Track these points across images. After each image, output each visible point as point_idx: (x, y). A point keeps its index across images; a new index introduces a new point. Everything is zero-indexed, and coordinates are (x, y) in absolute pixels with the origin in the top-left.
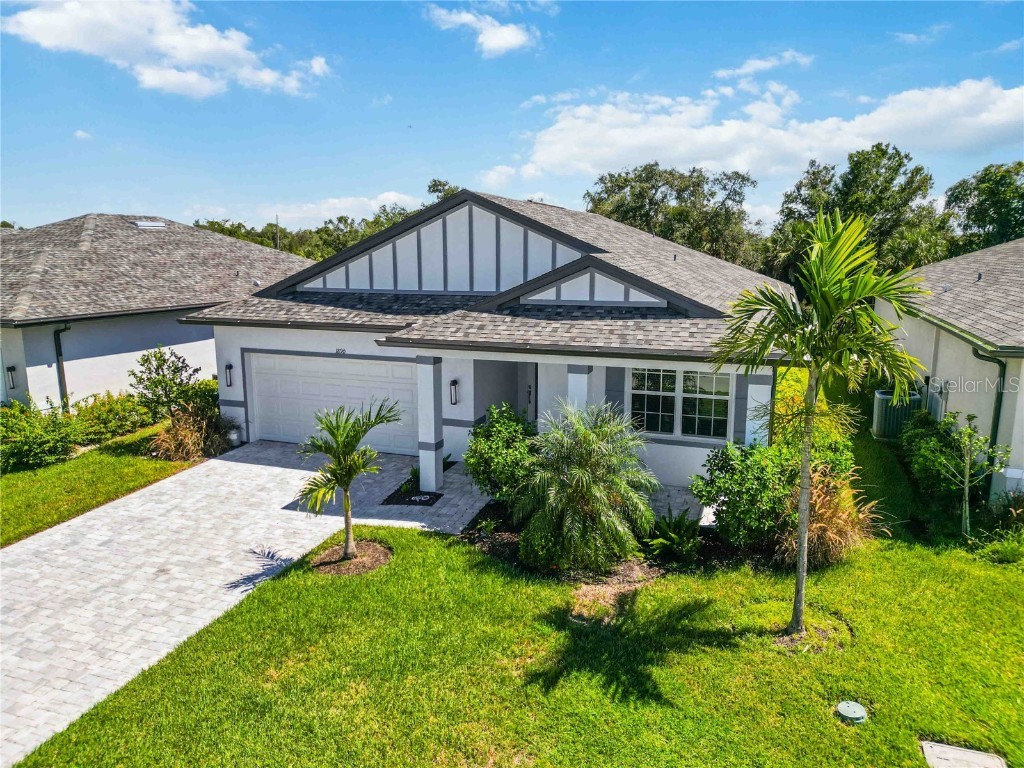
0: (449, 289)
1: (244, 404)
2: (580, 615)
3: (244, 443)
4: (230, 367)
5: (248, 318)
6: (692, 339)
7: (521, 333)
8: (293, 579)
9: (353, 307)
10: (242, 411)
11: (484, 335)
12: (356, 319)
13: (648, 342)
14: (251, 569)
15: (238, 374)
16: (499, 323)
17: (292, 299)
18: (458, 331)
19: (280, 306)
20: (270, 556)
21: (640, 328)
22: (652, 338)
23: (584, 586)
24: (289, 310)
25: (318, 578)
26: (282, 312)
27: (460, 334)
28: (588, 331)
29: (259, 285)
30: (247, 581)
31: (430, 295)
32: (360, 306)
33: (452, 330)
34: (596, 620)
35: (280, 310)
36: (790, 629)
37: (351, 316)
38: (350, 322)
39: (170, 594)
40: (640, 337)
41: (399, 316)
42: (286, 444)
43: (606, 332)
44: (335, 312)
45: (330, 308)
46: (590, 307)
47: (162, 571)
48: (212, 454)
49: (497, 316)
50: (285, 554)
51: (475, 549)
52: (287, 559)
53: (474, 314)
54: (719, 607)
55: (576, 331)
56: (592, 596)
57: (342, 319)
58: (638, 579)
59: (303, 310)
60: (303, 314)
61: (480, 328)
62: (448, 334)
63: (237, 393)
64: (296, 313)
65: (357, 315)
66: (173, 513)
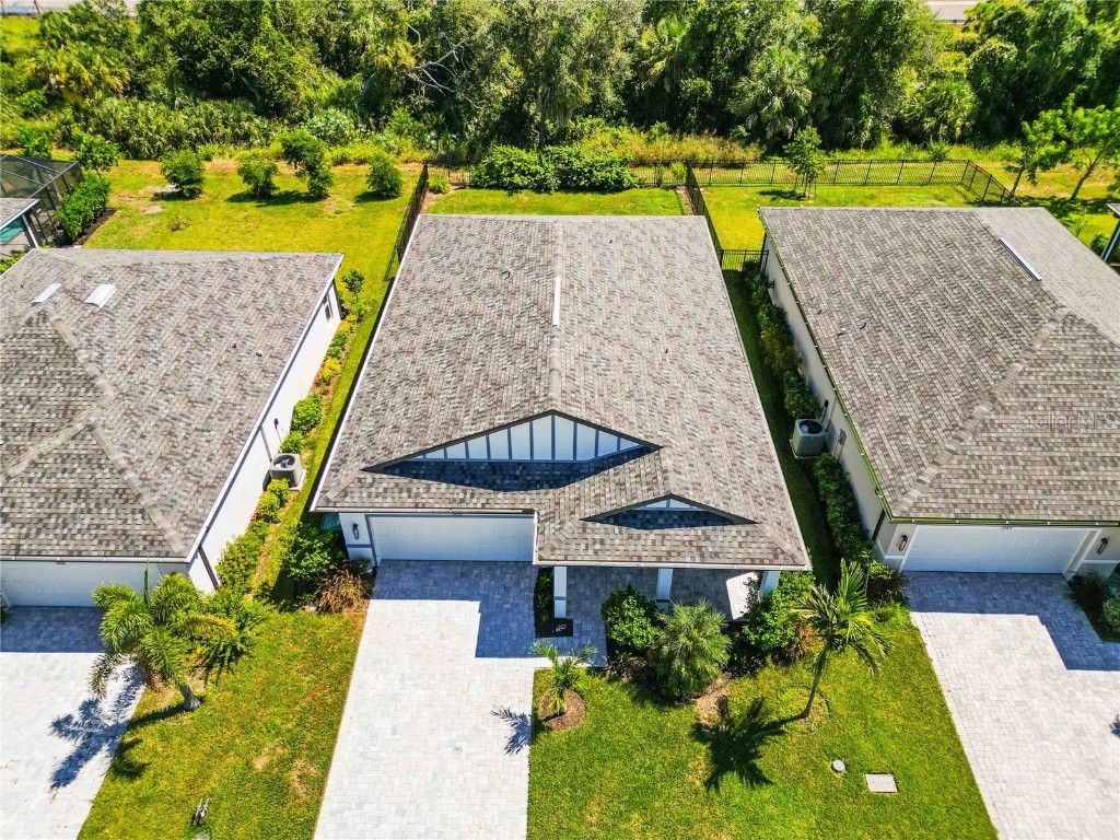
0: (535, 458)
1: (371, 545)
2: (706, 727)
3: (375, 569)
4: (355, 526)
5: (378, 505)
6: (741, 551)
7: (632, 547)
8: (546, 740)
9: (462, 483)
10: (370, 550)
11: (608, 553)
12: (475, 500)
13: (716, 554)
14: (507, 730)
15: (363, 530)
16: (612, 536)
17: (402, 474)
18: (587, 548)
19: (397, 485)
20: (509, 714)
21: (707, 538)
22: (717, 550)
23: (699, 701)
24: (409, 491)
25: (559, 734)
26: (405, 495)
27: (591, 552)
28: (676, 543)
29: (260, 352)
30: (514, 743)
31: (519, 463)
32: (467, 481)
33: (583, 546)
34: (716, 729)
35: (401, 491)
36: (804, 715)
37: (468, 496)
38: (471, 505)
39: (481, 769)
40: (710, 549)
41: (509, 494)
42: (408, 563)
43: (687, 543)
44: (451, 491)
45: (444, 485)
46: (669, 512)
47: (457, 749)
48: (368, 595)
49: (607, 526)
50: (516, 711)
51: (625, 680)
52: (523, 717)
53: (590, 524)
54: (769, 704)
55: (667, 543)
56: (705, 708)
57: (462, 501)
58: (723, 686)
59: (421, 491)
60: (425, 496)
61: (602, 542)
62: (582, 552)
63: (365, 539)
64: (417, 495)
65: (472, 495)
66: (407, 683)
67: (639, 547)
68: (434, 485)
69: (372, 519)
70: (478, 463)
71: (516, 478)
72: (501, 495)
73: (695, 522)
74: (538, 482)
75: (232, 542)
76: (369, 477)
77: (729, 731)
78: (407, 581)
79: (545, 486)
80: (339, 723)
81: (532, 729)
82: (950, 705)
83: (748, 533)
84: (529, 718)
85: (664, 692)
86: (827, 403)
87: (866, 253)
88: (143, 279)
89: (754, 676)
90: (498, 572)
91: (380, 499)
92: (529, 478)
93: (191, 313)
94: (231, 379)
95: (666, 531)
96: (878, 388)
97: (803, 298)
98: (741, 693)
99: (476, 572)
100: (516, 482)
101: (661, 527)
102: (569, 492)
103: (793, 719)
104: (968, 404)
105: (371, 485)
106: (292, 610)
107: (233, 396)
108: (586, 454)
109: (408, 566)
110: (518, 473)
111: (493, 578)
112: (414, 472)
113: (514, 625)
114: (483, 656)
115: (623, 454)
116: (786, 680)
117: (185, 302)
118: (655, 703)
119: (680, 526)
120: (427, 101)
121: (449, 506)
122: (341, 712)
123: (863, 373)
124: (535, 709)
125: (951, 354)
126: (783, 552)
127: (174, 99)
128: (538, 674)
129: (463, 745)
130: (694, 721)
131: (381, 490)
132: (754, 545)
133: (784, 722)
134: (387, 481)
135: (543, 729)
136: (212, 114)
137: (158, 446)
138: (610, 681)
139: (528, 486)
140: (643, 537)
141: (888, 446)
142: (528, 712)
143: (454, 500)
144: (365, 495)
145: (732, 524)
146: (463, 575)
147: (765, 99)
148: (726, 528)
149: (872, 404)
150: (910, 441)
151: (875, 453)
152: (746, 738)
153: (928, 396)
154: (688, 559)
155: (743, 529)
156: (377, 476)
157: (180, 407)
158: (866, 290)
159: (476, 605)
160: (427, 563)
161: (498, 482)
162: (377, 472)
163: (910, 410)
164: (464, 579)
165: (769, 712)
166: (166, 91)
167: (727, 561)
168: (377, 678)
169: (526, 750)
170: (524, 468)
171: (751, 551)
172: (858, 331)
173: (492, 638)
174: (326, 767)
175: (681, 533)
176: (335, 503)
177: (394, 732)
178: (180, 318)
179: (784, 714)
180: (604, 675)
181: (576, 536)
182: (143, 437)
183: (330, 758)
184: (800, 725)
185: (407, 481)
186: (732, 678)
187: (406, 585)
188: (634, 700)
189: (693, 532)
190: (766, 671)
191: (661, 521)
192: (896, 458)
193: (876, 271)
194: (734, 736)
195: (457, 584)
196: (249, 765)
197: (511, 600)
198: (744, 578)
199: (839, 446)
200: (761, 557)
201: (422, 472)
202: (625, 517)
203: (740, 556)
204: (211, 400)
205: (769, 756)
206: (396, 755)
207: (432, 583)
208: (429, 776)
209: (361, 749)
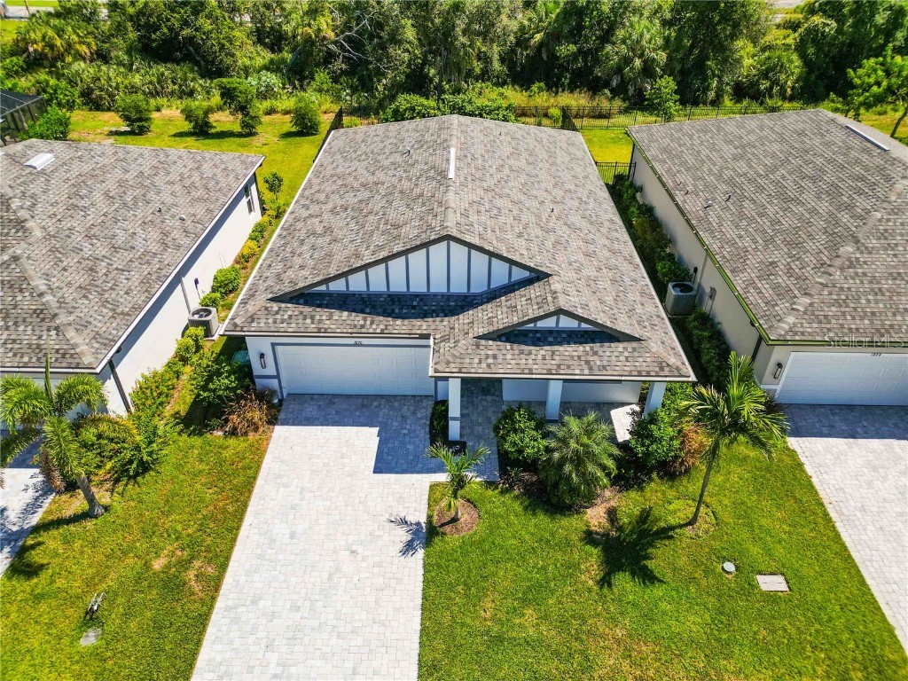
0: (431, 291)
1: (278, 377)
2: (597, 533)
3: (281, 401)
4: (262, 356)
5: (283, 330)
6: (628, 364)
7: (524, 361)
8: (440, 543)
9: (362, 312)
10: (275, 382)
11: (500, 366)
12: (374, 326)
13: (604, 367)
14: (403, 535)
15: (269, 359)
16: (504, 352)
17: (306, 303)
18: (480, 362)
19: (301, 313)
20: (404, 522)
21: (595, 353)
22: (605, 363)
23: (588, 510)
24: (312, 318)
25: (452, 539)
26: (308, 321)
27: (484, 365)
28: (565, 358)
29: (184, 216)
30: (409, 548)
31: (417, 296)
32: (368, 310)
33: (476, 361)
34: (606, 535)
35: (305, 319)
36: (692, 522)
37: (368, 322)
38: (371, 331)
39: (376, 570)
40: (598, 363)
41: (406, 322)
42: (312, 396)
43: (576, 358)
44: (352, 318)
45: (346, 314)
46: (558, 331)
47: (353, 552)
48: (273, 421)
49: (499, 343)
50: (411, 519)
51: (517, 492)
52: (418, 524)
53: (483, 342)
54: (656, 513)
55: (557, 358)
56: (595, 517)
57: (362, 327)
58: (610, 497)
59: (324, 317)
60: (327, 322)
61: (495, 357)
62: (475, 366)
63: (271, 370)
64: (320, 321)
65: (372, 323)
66: (308, 495)
67: (530, 361)
68: (336, 314)
69: (279, 349)
70: (378, 295)
71: (414, 307)
72: (399, 322)
73: (583, 340)
74: (434, 311)
75: (147, 373)
76: (275, 307)
77: (619, 537)
78: (310, 410)
79: (441, 314)
80: (238, 528)
81: (427, 535)
82: (833, 515)
83: (634, 350)
84: (424, 525)
85: (555, 500)
86: (696, 270)
87: (725, 148)
88: (80, 154)
89: (641, 489)
90: (396, 404)
91: (285, 325)
92: (426, 308)
93: (121, 183)
94: (154, 235)
95: (556, 348)
96: (747, 242)
97: (670, 184)
98: (629, 504)
99: (375, 404)
100: (413, 311)
101: (551, 344)
102: (464, 318)
103: (681, 526)
104: (834, 247)
105: (277, 313)
106: (201, 434)
107: (154, 247)
108: (479, 287)
109: (312, 399)
110: (415, 303)
111: (392, 408)
112: (318, 302)
113: (410, 447)
114: (381, 472)
115: (514, 285)
116: (671, 494)
117: (118, 173)
118: (546, 512)
119: (569, 343)
120: (344, 66)
121: (350, 331)
122: (241, 519)
123: (731, 233)
124: (430, 517)
125: (814, 211)
126: (668, 365)
127: (132, 64)
128: (433, 487)
129: (360, 549)
130: (585, 528)
131: (286, 317)
132: (640, 359)
133: (672, 528)
134: (291, 309)
135: (437, 534)
136: (163, 74)
137: (81, 278)
138: (503, 492)
139: (424, 315)
140: (534, 352)
141: (760, 285)
142: (423, 520)
143: (355, 326)
144: (271, 321)
145: (619, 341)
146: (363, 406)
147: (627, 61)
148: (612, 345)
149: (742, 256)
150: (782, 280)
151: (749, 292)
152: (635, 543)
153: (793, 245)
154: (577, 372)
155: (630, 346)
156: (283, 305)
157: (102, 251)
158: (727, 173)
159: (376, 430)
160: (330, 397)
161: (397, 311)
162: (283, 302)
163: (779, 256)
164: (364, 410)
165: (657, 520)
166: (126, 57)
167: (615, 373)
168: (278, 491)
169: (421, 553)
170: (421, 300)
171: (637, 364)
172: (723, 203)
173: (390, 458)
174: (223, 567)
175: (569, 349)
176: (242, 327)
177: (292, 536)
178: (111, 185)
179: (673, 521)
180: (497, 488)
181: (470, 351)
182: (64, 269)
183: (228, 558)
184: (688, 531)
185: (311, 309)
186: (620, 491)
187: (309, 415)
188: (526, 509)
189: (581, 348)
190: (653, 485)
191: (551, 339)
192: (768, 293)
193: (735, 158)
194: (624, 540)
195: (357, 413)
196: (147, 566)
197: (408, 427)
198: (627, 409)
199: (710, 302)
200: (647, 369)
201: (325, 302)
202: (516, 336)
203: (626, 368)
204: (133, 248)
205: (660, 558)
206: (293, 557)
207: (334, 412)
208: (325, 575)
209: (259, 551)
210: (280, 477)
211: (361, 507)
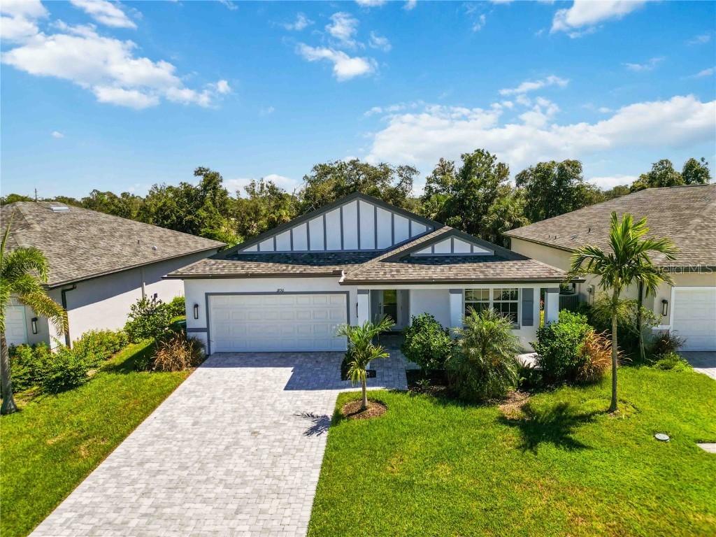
0: (345, 249)
1: (207, 330)
2: (511, 419)
3: (207, 356)
4: (196, 306)
5: (216, 273)
6: (519, 272)
7: (424, 273)
9: (286, 263)
10: (205, 335)
11: (404, 276)
12: (294, 270)
14: (308, 424)
15: (202, 309)
16: (407, 268)
17: (239, 260)
18: (385, 273)
19: (234, 264)
20: (310, 416)
21: (489, 267)
22: (498, 272)
23: (500, 406)
24: (243, 267)
25: (359, 421)
26: (239, 268)
27: (388, 275)
28: (461, 270)
29: (155, 247)
30: (314, 431)
31: (332, 253)
32: (290, 262)
33: (382, 273)
34: (523, 420)
35: (236, 267)
36: (611, 410)
37: (290, 268)
38: (291, 272)
39: (276, 444)
40: (492, 272)
41: (322, 267)
43: (471, 270)
44: (276, 266)
45: (271, 264)
46: (453, 257)
47: (255, 433)
48: (197, 363)
49: (402, 264)
50: (318, 413)
51: (426, 396)
52: (325, 416)
53: (388, 264)
54: (572, 405)
55: (454, 270)
56: (511, 408)
57: (284, 270)
59: (253, 266)
62: (381, 276)
63: (202, 323)
64: (249, 268)
66: (216, 401)
67: (430, 273)
68: (263, 265)
70: (300, 254)
71: (330, 259)
72: (316, 267)
74: (346, 261)
77: (536, 421)
78: (231, 360)
79: (352, 263)
81: (333, 421)
83: (524, 264)
84: (330, 417)
89: (552, 393)
90: (312, 356)
91: (218, 271)
92: (340, 259)
93: (114, 229)
94: (129, 250)
95: (452, 265)
97: (541, 240)
99: (293, 356)
100: (328, 261)
101: (448, 263)
103: (601, 413)
104: (684, 223)
105: (214, 265)
108: (384, 246)
109: (236, 355)
110: (331, 257)
111: (309, 358)
112: (249, 259)
113: (322, 376)
114: (291, 390)
116: (585, 395)
117: (113, 225)
119: (464, 263)
121: (273, 272)
123: (596, 241)
124: (337, 412)
126: (557, 272)
128: (341, 396)
129: (262, 431)
130: (498, 415)
131: (220, 267)
132: (530, 269)
133: (593, 414)
134: (227, 263)
138: (411, 396)
139: (338, 263)
140: (433, 268)
142: (330, 414)
143: (278, 270)
144: (207, 269)
146: (281, 357)
148: (503, 262)
155: (519, 262)
156: (219, 261)
159: (292, 368)
160: (253, 353)
161: (315, 262)
162: (219, 259)
164: (282, 359)
165: (575, 410)
167: (509, 277)
168: (189, 399)
169: (325, 434)
170: (336, 255)
171: (527, 272)
172: (586, 234)
173: (302, 381)
174: (119, 441)
175: (464, 265)
176: (182, 273)
177: (195, 424)
178: (106, 227)
179: (591, 409)
180: (405, 393)
181: (376, 268)
182: (50, 245)
184: (609, 416)
185: (242, 262)
186: (532, 395)
187: (230, 362)
188: (436, 404)
189: (475, 265)
190: (564, 390)
191: (448, 261)
195: (276, 360)
197: (322, 366)
198: (530, 355)
201: (255, 259)
204: (109, 250)
206: (191, 436)
207: (254, 360)
208: (222, 447)
209: (158, 433)
210: (194, 392)
211: (269, 407)
